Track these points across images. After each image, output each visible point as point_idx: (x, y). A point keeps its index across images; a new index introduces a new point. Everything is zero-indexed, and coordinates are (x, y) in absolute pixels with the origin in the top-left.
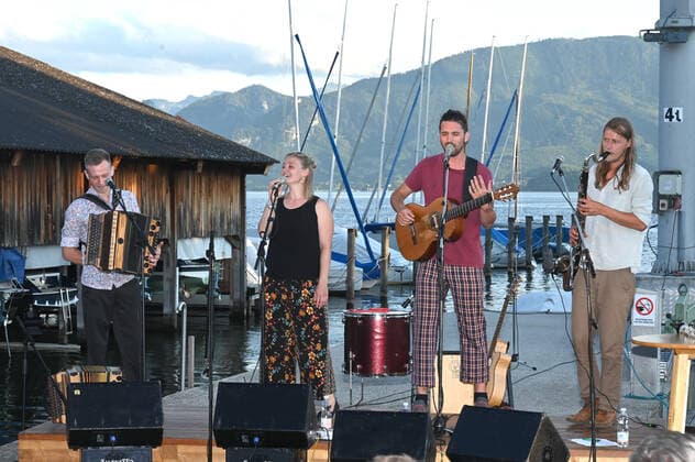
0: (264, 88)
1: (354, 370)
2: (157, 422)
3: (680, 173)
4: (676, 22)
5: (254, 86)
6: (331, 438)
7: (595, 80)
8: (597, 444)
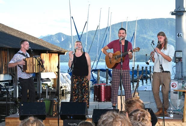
0: (62, 33)
1: (97, 100)
2: (44, 113)
3: (182, 51)
4: (180, 10)
5: (59, 33)
6: (92, 117)
7: (155, 31)
8: (165, 118)
